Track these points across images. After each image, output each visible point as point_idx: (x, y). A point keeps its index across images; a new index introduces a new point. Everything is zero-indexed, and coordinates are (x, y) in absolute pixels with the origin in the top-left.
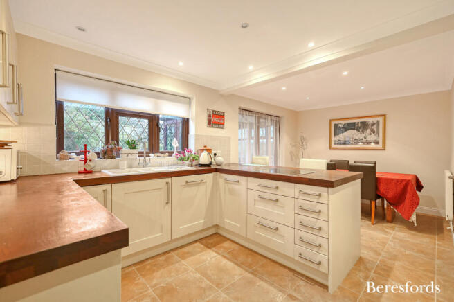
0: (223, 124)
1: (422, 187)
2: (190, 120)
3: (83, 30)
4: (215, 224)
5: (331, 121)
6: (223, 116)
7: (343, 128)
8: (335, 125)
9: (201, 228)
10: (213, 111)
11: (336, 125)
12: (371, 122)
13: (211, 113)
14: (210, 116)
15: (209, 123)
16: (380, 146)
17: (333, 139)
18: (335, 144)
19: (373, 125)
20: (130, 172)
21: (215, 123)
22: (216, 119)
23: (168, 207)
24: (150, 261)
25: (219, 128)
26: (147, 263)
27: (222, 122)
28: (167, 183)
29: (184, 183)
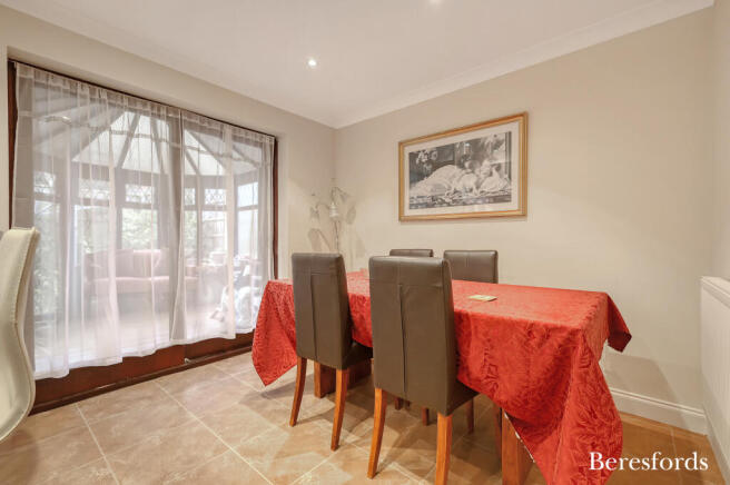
1: (629, 337)
5: (402, 144)
7: (429, 162)
8: (411, 154)
11: (413, 156)
12: (491, 140)
16: (513, 205)
17: (408, 193)
18: (411, 206)
19: (497, 145)
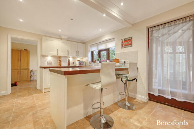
0: (131, 44)
21: (126, 45)
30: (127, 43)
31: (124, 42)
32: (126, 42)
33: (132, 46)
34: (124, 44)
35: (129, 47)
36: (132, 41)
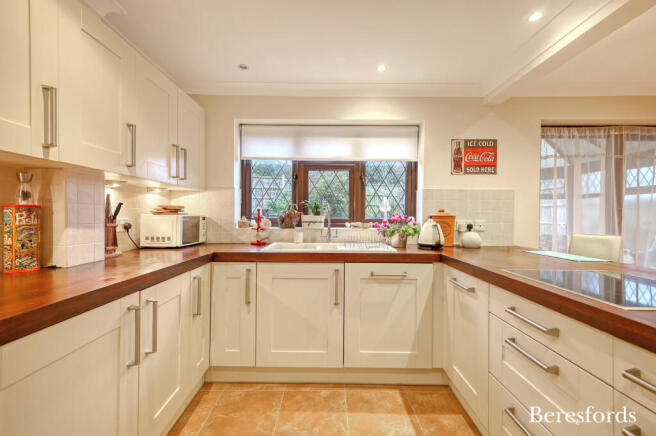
0: (494, 165)
2: (419, 165)
3: (245, 68)
4: (437, 365)
6: (494, 149)
9: (404, 366)
10: (466, 141)
13: (462, 146)
14: (458, 151)
15: (457, 165)
20: (305, 248)
21: (471, 164)
22: (476, 156)
23: (337, 312)
24: (308, 389)
25: (480, 173)
26: (304, 389)
27: (490, 160)
28: (337, 271)
29: (368, 275)
30: (475, 158)
31: (463, 151)
32: (474, 153)
33: (495, 173)
34: (465, 160)
35: (485, 173)
36: (495, 156)
